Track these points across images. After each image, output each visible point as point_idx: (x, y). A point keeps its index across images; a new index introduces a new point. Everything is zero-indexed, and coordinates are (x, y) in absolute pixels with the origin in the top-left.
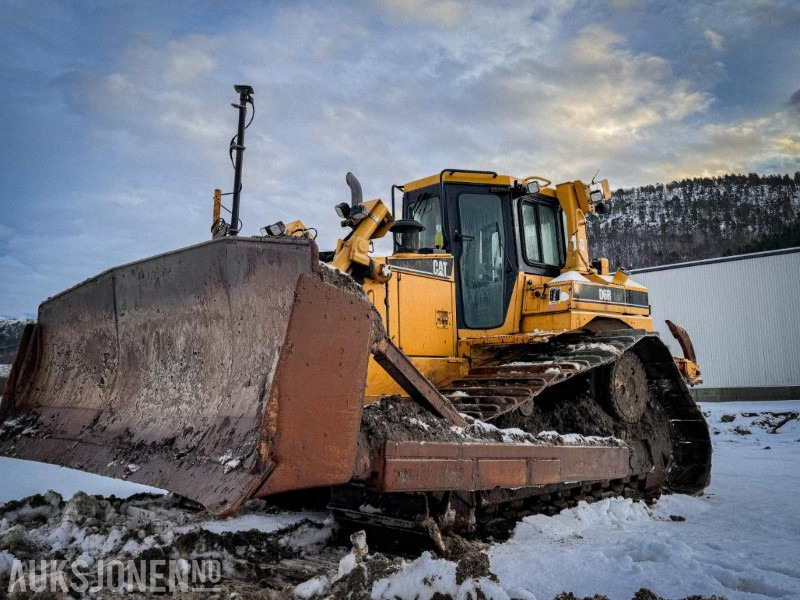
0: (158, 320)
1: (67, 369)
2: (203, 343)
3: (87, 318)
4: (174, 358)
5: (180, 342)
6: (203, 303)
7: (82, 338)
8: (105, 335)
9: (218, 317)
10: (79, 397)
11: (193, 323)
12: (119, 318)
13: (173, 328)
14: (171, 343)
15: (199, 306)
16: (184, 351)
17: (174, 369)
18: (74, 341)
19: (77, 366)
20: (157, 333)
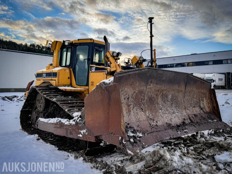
0: (164, 89)
1: (129, 106)
2: (176, 97)
3: (137, 84)
4: (168, 101)
5: (170, 97)
6: (179, 87)
7: (134, 92)
8: (142, 91)
9: (182, 91)
10: (138, 117)
11: (175, 92)
12: (148, 86)
13: (168, 92)
14: (167, 97)
15: (178, 88)
16: (171, 99)
17: (168, 104)
18: (131, 93)
19: (132, 104)
20: (163, 93)
